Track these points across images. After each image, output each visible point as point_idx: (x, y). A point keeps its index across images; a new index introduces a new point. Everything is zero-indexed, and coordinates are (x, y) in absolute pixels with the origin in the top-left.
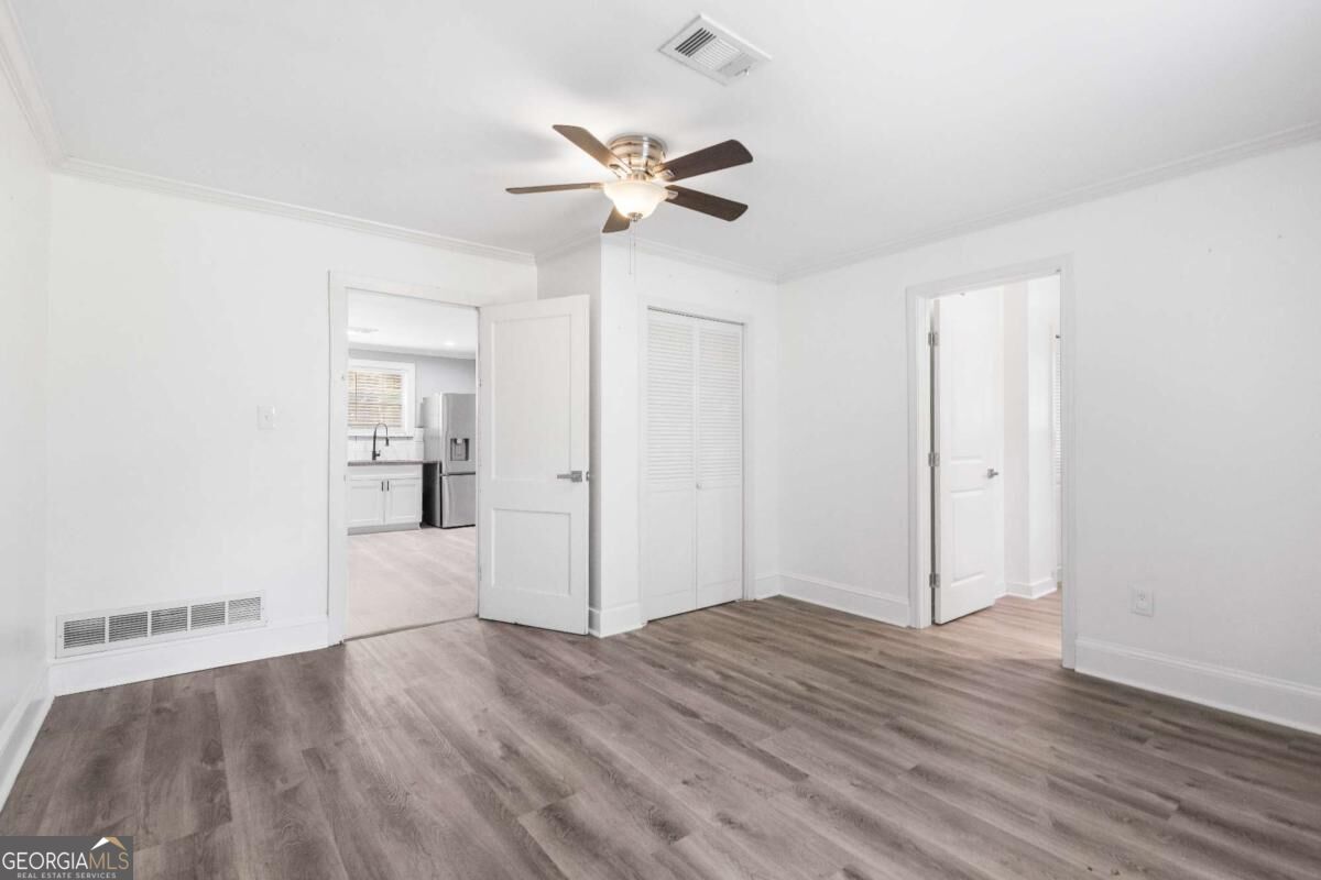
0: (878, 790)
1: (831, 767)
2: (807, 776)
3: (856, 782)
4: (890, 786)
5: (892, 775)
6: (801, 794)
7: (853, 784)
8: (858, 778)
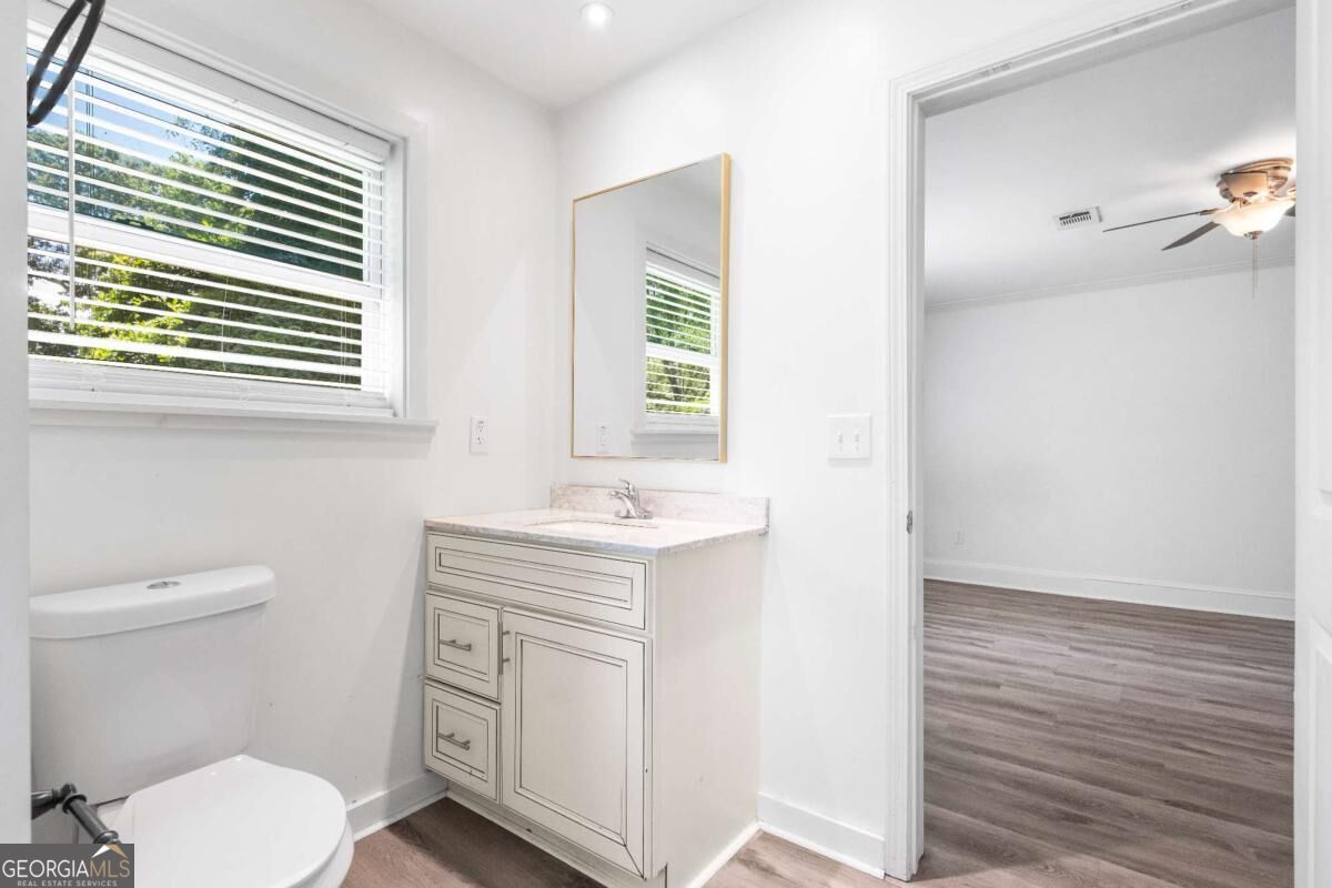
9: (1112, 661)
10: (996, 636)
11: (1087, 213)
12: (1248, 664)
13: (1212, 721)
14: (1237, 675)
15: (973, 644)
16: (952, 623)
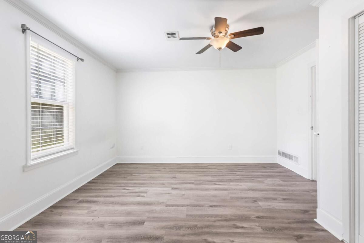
0: (149, 212)
1: (164, 212)
2: (166, 207)
3: (155, 211)
4: (147, 214)
5: (148, 218)
6: (163, 203)
7: (155, 210)
8: (155, 212)
9: (183, 192)
10: (149, 189)
11: (175, 34)
12: (217, 183)
13: (213, 219)
14: (216, 189)
15: (139, 196)
16: (136, 185)
